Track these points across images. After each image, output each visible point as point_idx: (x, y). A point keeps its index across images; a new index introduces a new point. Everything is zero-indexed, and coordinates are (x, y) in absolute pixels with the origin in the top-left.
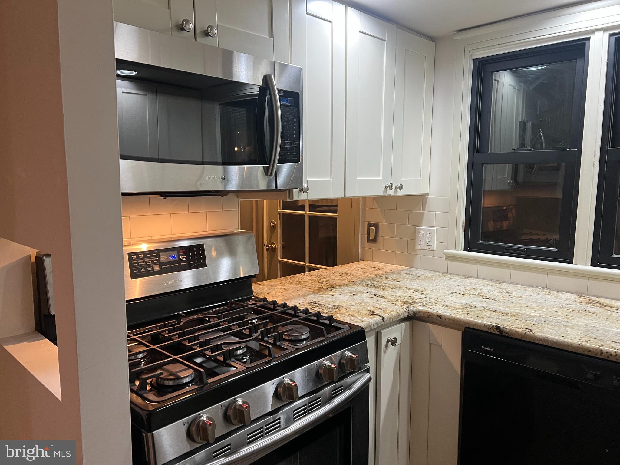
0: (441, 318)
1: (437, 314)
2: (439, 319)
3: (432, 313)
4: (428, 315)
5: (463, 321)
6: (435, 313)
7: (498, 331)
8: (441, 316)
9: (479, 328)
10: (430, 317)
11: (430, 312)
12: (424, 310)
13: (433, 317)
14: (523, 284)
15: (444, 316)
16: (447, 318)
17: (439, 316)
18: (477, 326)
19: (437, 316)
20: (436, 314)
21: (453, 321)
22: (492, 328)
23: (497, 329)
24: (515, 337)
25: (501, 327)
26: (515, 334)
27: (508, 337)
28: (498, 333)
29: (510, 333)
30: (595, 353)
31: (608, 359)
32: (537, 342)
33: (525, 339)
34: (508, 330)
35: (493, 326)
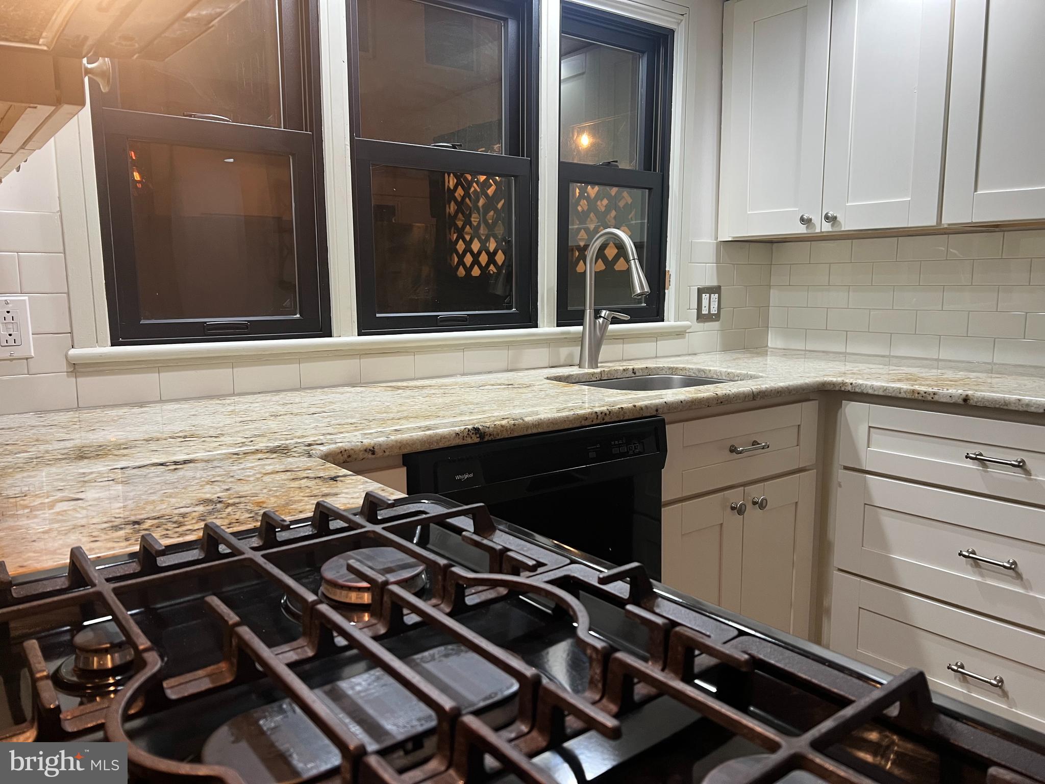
0: (373, 453)
1: (365, 448)
2: (370, 456)
3: (352, 449)
4: (346, 456)
5: (418, 442)
6: (359, 447)
7: (478, 436)
8: (373, 447)
9: (447, 444)
10: (348, 460)
11: (347, 448)
12: (332, 449)
13: (355, 456)
14: (259, 392)
15: (380, 445)
16: (386, 447)
17: (370, 450)
18: (445, 440)
19: (366, 450)
20: (362, 449)
21: (400, 448)
22: (468, 434)
23: (476, 434)
24: (502, 437)
25: (480, 427)
26: (502, 431)
27: (492, 441)
28: (477, 440)
29: (495, 433)
30: (591, 420)
31: (605, 421)
32: (530, 432)
33: (516, 434)
34: (491, 429)
35: (469, 430)
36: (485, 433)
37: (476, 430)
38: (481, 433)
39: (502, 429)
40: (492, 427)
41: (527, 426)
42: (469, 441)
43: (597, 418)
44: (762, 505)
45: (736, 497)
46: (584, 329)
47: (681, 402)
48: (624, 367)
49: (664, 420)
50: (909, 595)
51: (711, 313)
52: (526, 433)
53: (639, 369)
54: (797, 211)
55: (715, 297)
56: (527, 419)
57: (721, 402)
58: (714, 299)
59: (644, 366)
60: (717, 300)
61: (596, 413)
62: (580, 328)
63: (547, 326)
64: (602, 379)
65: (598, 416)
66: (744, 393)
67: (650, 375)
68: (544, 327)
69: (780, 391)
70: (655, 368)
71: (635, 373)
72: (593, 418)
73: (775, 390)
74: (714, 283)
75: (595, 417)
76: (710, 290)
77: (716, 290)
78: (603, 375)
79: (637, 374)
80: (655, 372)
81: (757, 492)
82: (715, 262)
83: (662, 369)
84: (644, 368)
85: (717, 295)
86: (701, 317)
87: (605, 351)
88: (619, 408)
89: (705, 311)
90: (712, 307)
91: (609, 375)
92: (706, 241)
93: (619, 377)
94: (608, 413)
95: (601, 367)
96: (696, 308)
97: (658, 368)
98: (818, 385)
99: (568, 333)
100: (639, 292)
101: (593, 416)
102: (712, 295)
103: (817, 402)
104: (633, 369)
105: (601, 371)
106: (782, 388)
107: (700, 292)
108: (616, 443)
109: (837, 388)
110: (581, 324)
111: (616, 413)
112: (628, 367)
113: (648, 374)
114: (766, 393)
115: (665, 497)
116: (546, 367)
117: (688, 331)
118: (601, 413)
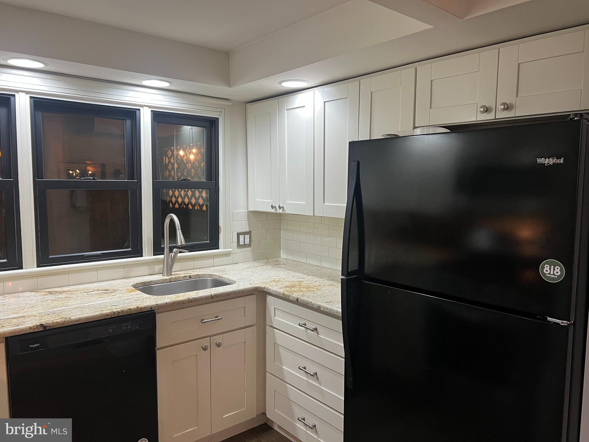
9: (24, 333)
18: (23, 331)
23: (41, 327)
24: (57, 327)
25: (44, 324)
26: (56, 325)
27: (51, 329)
28: (43, 329)
29: (52, 326)
30: (111, 315)
31: (119, 315)
32: (74, 324)
33: (65, 325)
34: (50, 324)
35: (37, 326)
36: (46, 326)
37: (42, 325)
38: (44, 326)
39: (57, 323)
40: (51, 323)
41: (72, 321)
42: (37, 330)
43: (114, 315)
44: (219, 345)
45: (206, 342)
46: (164, 256)
47: (166, 303)
48: (184, 275)
49: (155, 312)
50: (289, 386)
51: (246, 243)
52: (71, 324)
53: (193, 276)
54: (270, 202)
55: (247, 236)
56: (72, 318)
57: (191, 301)
58: (247, 237)
59: (195, 274)
60: (249, 237)
61: (114, 312)
62: (162, 256)
63: (148, 255)
64: (171, 281)
65: (115, 313)
66: (205, 296)
67: (199, 278)
68: (145, 256)
69: (229, 293)
70: (202, 275)
71: (191, 278)
72: (112, 315)
73: (226, 293)
74: (247, 230)
75: (113, 314)
76: (244, 233)
77: (249, 233)
78: (171, 280)
79: (192, 278)
80: (202, 277)
81: (218, 339)
82: (247, 220)
83: (206, 275)
84: (196, 275)
85: (248, 236)
86: (239, 246)
87: (176, 266)
88: (128, 309)
89: (241, 243)
90: (246, 241)
91: (175, 280)
92: (242, 211)
93: (181, 280)
94: (121, 311)
95: (174, 275)
96: (237, 242)
97: (204, 274)
98: (253, 289)
99: (158, 259)
100: (179, 244)
101: (111, 314)
102: (246, 236)
103: (255, 295)
104: (190, 276)
105: (170, 278)
106: (230, 292)
107: (238, 235)
108: (126, 324)
109: (262, 290)
110: (163, 254)
111: (126, 311)
112: (186, 275)
113: (199, 277)
114: (220, 295)
115: (158, 346)
116: (147, 275)
117: (232, 253)
118: (117, 312)
